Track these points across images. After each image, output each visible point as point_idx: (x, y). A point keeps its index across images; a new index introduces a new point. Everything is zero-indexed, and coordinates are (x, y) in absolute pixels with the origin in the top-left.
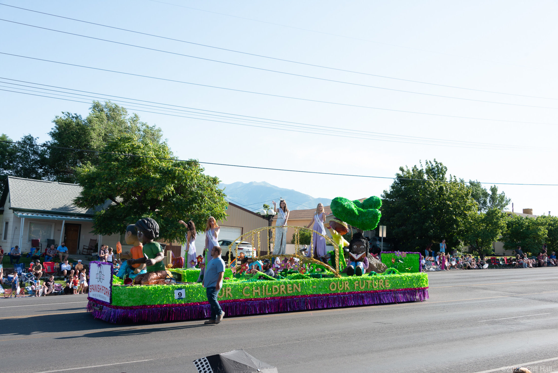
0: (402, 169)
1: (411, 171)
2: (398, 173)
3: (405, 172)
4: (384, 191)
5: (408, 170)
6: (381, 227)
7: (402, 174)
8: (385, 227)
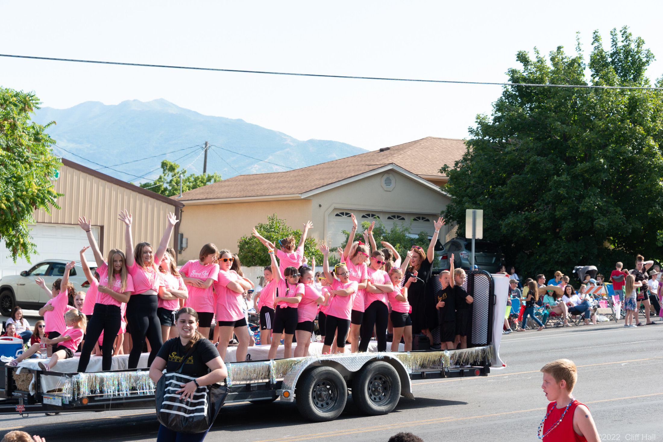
0: (522, 58)
1: (549, 64)
2: (514, 68)
3: (531, 65)
4: (478, 118)
5: (540, 61)
6: (469, 212)
7: (524, 72)
8: (480, 213)
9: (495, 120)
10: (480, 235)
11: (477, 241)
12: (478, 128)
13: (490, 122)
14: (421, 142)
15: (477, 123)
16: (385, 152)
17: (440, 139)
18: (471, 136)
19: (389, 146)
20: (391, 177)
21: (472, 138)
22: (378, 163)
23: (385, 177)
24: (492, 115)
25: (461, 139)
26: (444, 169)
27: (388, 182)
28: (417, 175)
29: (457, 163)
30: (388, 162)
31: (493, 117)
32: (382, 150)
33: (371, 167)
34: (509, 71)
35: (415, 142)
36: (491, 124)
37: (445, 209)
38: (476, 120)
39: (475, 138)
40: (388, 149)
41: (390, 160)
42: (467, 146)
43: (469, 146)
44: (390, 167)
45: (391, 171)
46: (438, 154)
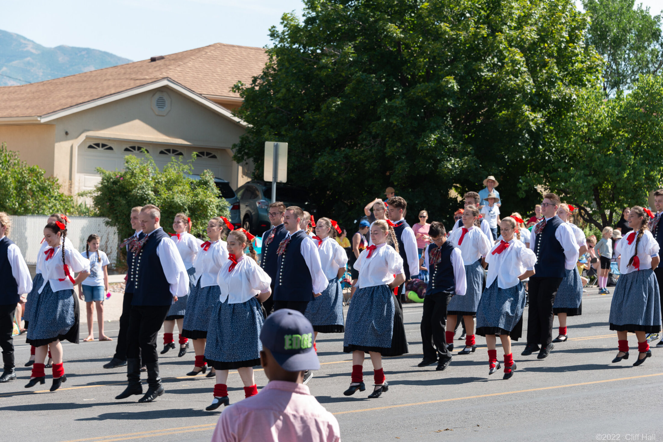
4: (284, 18)
6: (269, 146)
8: (284, 146)
9: (307, 22)
10: (283, 177)
11: (279, 185)
13: (300, 24)
14: (207, 50)
15: (283, 26)
16: (157, 61)
17: (233, 46)
18: (274, 42)
20: (165, 97)
21: (276, 45)
22: (147, 77)
23: (157, 96)
26: (237, 87)
27: (161, 103)
28: (201, 94)
29: (255, 80)
30: (161, 76)
31: (305, 18)
32: (153, 60)
33: (138, 81)
35: (199, 50)
36: (302, 27)
37: (237, 141)
38: (282, 21)
39: (279, 45)
40: (162, 58)
41: (165, 74)
42: (269, 57)
43: (272, 57)
44: (165, 83)
45: (165, 88)
46: (229, 67)
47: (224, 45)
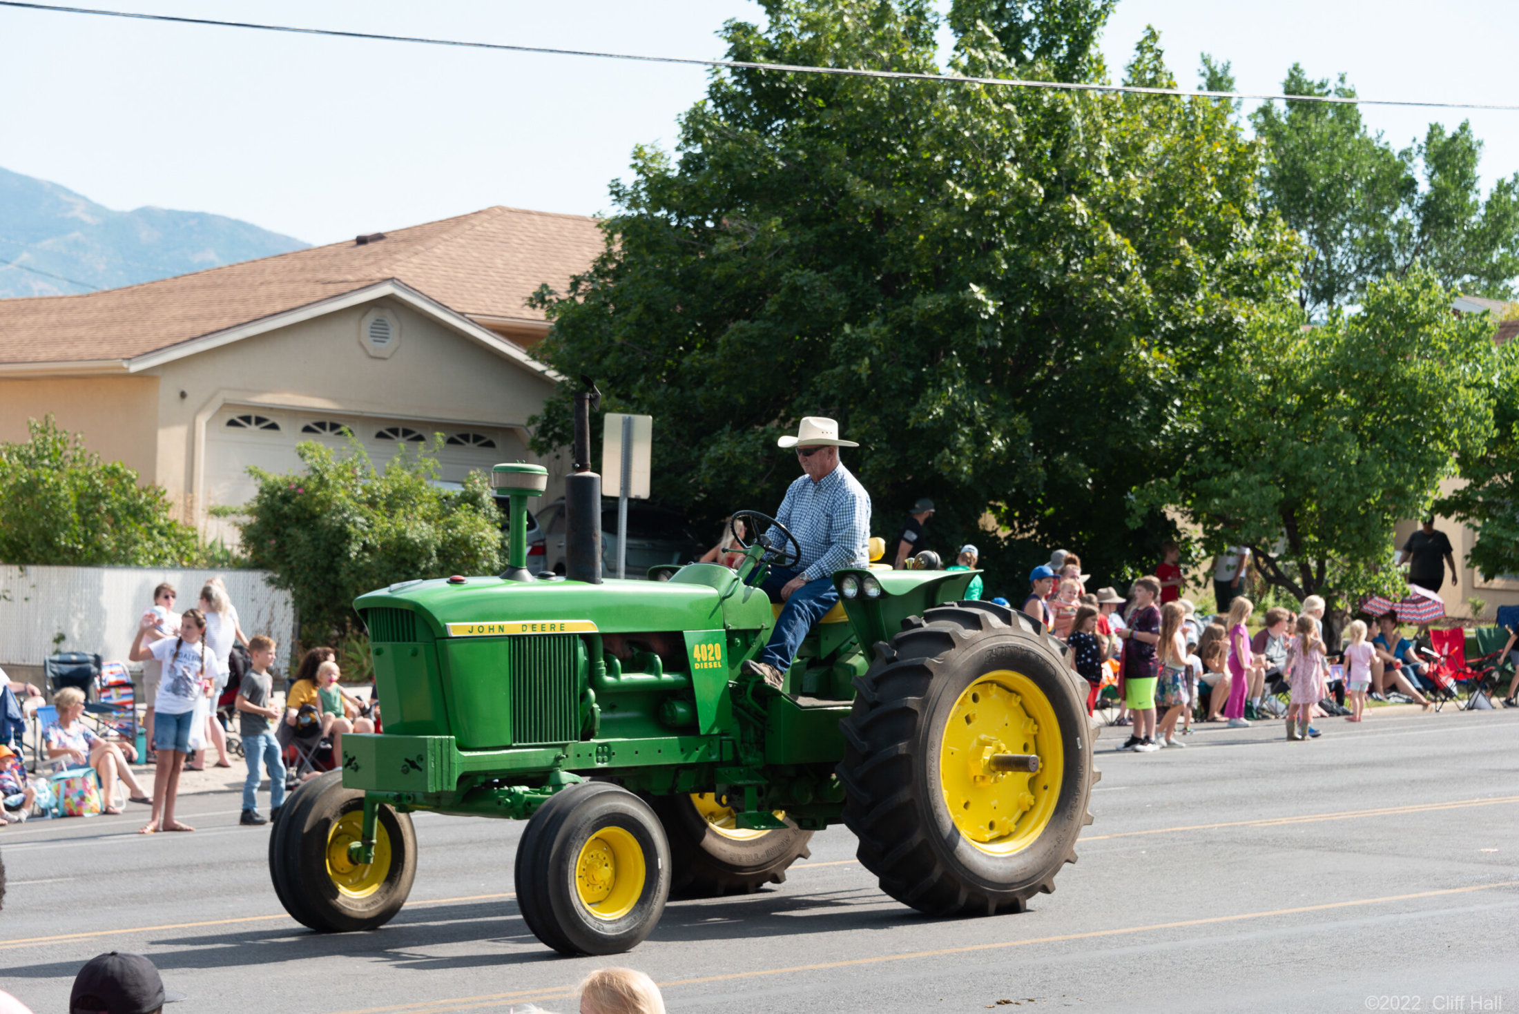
2: (741, 20)
3: (788, 11)
4: (638, 154)
6: (613, 422)
7: (769, 31)
8: (644, 423)
9: (686, 164)
10: (641, 487)
11: (634, 504)
12: (637, 183)
13: (671, 167)
14: (473, 222)
15: (635, 171)
16: (371, 245)
17: (529, 213)
18: (618, 206)
19: (382, 230)
20: (389, 317)
21: (622, 214)
22: (350, 277)
23: (371, 317)
24: (678, 149)
25: (589, 215)
26: (540, 298)
27: (380, 331)
28: (462, 314)
29: (576, 282)
30: (379, 275)
31: (680, 156)
32: (361, 241)
33: (331, 287)
34: (727, 29)
35: (458, 220)
36: (676, 174)
37: (539, 410)
38: (634, 162)
39: (629, 213)
40: (379, 237)
41: (386, 270)
42: (606, 235)
43: (611, 236)
44: (386, 290)
45: (389, 302)
46: (521, 256)
47: (510, 211)
